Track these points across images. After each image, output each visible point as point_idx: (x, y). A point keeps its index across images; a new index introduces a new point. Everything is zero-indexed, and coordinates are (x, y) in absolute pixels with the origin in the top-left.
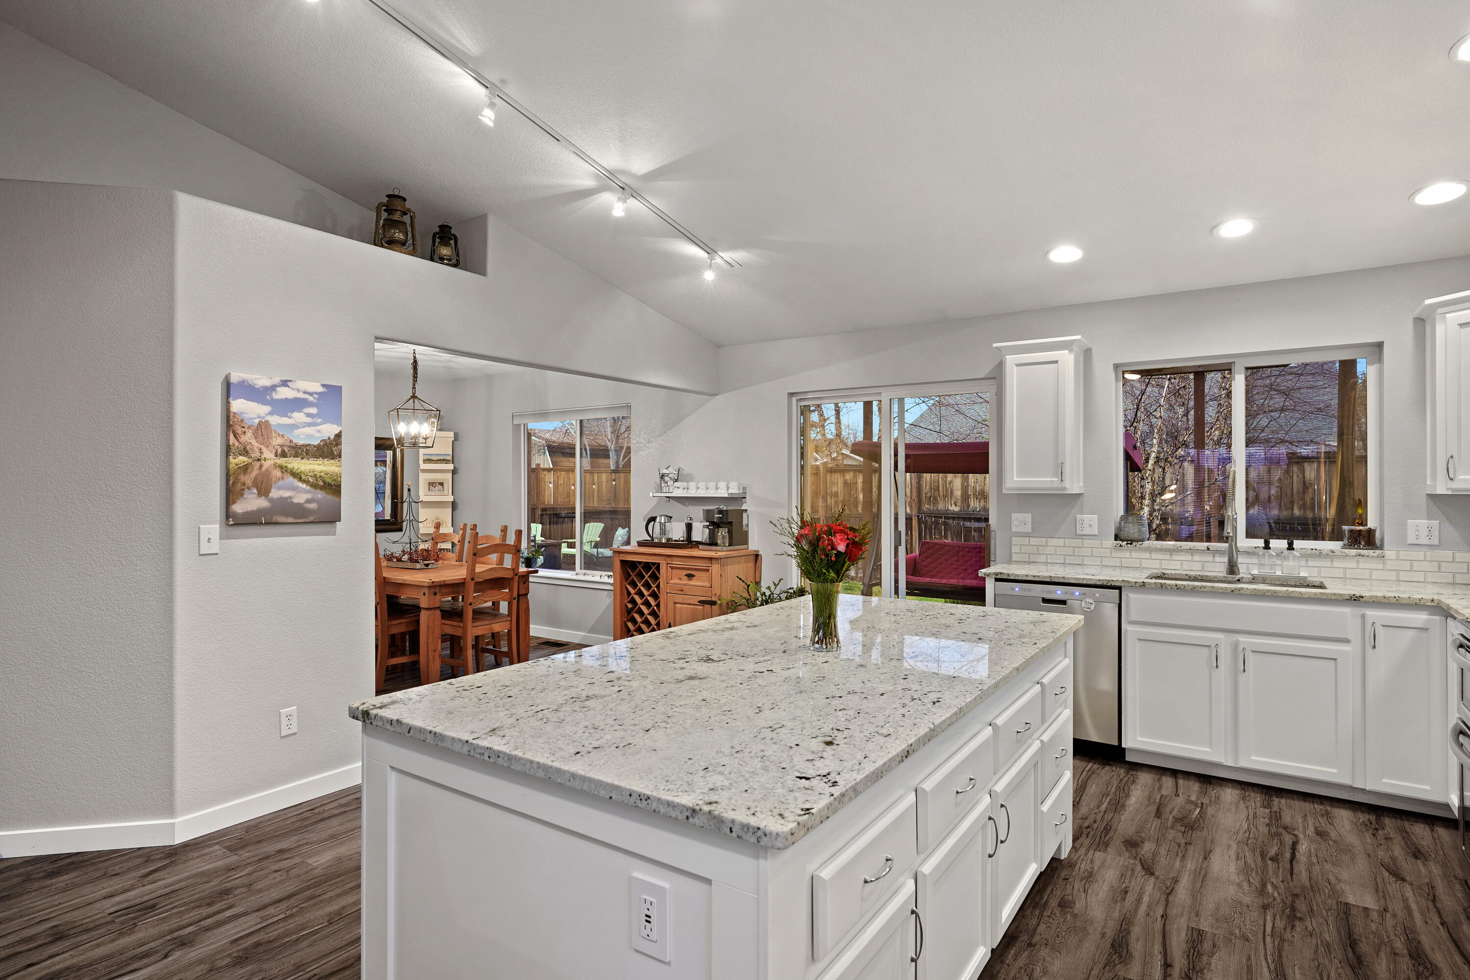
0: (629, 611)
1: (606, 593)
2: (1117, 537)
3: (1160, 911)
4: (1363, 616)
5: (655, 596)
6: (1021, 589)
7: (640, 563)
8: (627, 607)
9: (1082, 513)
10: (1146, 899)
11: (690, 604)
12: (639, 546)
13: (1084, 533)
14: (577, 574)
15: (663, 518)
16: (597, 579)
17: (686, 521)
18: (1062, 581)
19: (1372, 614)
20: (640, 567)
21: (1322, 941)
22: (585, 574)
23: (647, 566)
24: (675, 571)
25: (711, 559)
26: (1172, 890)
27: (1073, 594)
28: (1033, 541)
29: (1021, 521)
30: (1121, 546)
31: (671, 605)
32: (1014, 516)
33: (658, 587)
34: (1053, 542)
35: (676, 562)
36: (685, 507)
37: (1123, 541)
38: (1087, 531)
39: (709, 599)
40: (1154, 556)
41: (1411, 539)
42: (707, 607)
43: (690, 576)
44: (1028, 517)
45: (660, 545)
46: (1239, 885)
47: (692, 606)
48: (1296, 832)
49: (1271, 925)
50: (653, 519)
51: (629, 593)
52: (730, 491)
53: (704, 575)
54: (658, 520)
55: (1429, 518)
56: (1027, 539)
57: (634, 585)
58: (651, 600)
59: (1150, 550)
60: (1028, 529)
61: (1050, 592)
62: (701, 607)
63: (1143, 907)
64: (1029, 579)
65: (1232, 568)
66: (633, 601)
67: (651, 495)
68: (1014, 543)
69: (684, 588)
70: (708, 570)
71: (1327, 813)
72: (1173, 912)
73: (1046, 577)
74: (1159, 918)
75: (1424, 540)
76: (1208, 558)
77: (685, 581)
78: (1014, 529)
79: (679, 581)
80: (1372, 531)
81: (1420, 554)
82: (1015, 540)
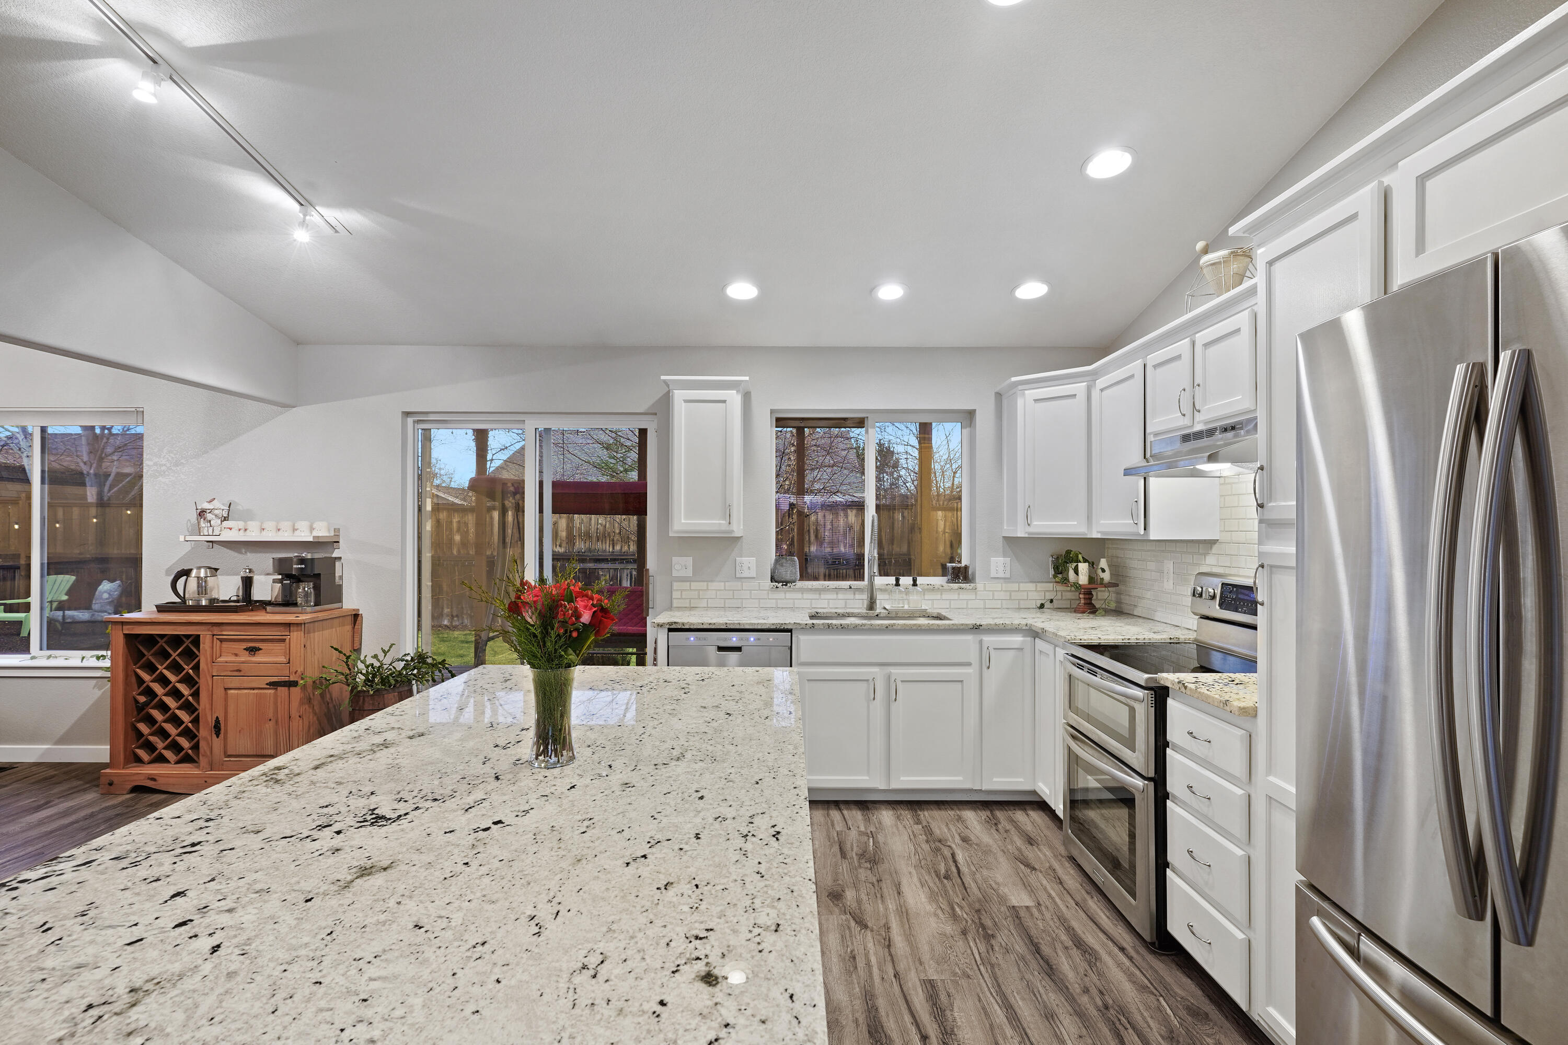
0: (140, 708)
1: (94, 682)
2: (773, 579)
3: (891, 972)
4: (981, 642)
5: (190, 681)
6: (697, 638)
7: (162, 636)
8: (136, 701)
9: (741, 557)
10: (873, 960)
11: (254, 689)
12: (159, 611)
13: (743, 576)
14: (33, 658)
15: (203, 571)
16: (76, 662)
17: (242, 574)
18: (738, 627)
19: (988, 639)
20: (162, 642)
21: (1018, 955)
22: (49, 657)
23: (176, 640)
24: (225, 645)
25: (288, 625)
26: (889, 940)
27: (748, 639)
28: (695, 585)
29: (683, 565)
30: (777, 587)
31: (219, 693)
32: (675, 559)
33: (196, 668)
34: (714, 585)
35: (228, 633)
36: (241, 556)
37: (779, 582)
38: (746, 574)
39: (287, 679)
40: (805, 596)
41: (993, 574)
42: (282, 690)
43: (253, 650)
44: (689, 561)
45: (198, 609)
46: (936, 915)
47: (256, 691)
48: (949, 844)
49: (977, 951)
50: (186, 573)
51: (140, 681)
52: (315, 533)
53: (278, 647)
54: (194, 573)
55: (1004, 556)
56: (688, 584)
57: (151, 668)
58: (184, 689)
59: (802, 590)
60: (689, 573)
61: (725, 639)
62: (272, 691)
63: (875, 970)
64: (705, 627)
65: (872, 606)
66: (150, 692)
67: (182, 538)
68: (675, 588)
69: (243, 666)
70: (284, 640)
71: (960, 819)
72: (901, 966)
73: (722, 624)
74: (894, 980)
75: (1001, 575)
76: (850, 595)
77: (245, 657)
78: (675, 574)
79: (233, 658)
80: (966, 568)
81: (998, 586)
82: (676, 585)
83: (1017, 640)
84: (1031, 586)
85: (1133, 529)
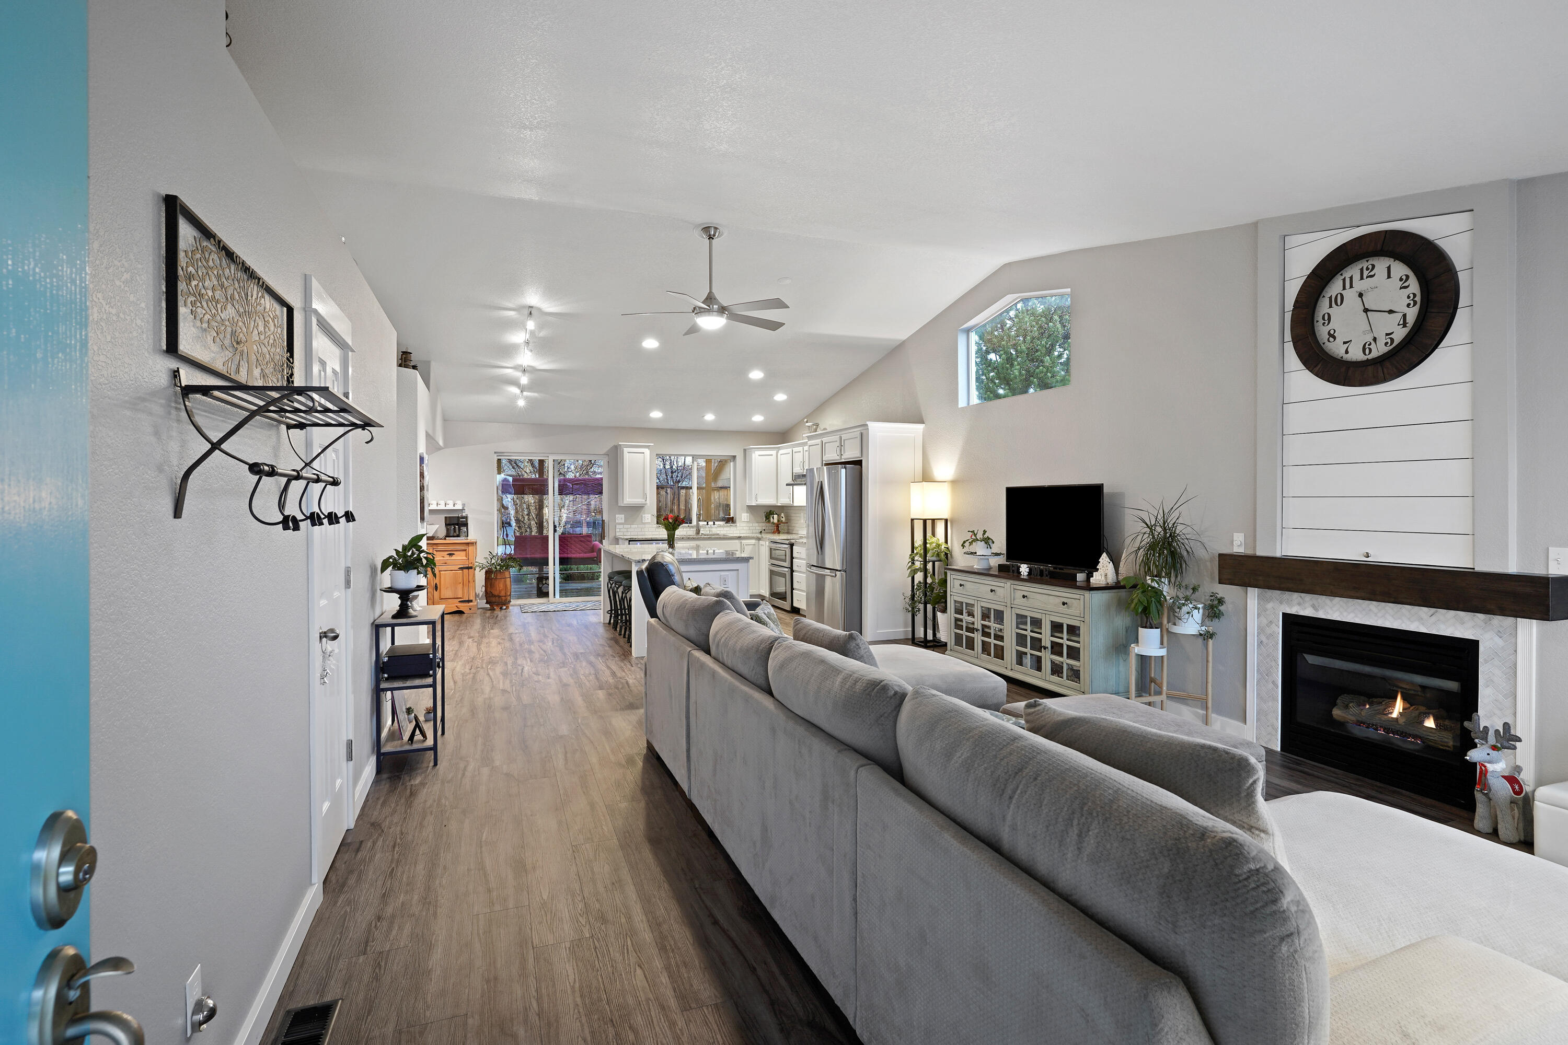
2: (657, 523)
4: (741, 543)
9: (645, 514)
11: (452, 571)
13: (645, 522)
19: (744, 542)
24: (439, 553)
25: (467, 544)
28: (626, 526)
29: (620, 518)
30: (659, 527)
32: (617, 516)
34: (633, 526)
37: (660, 524)
39: (467, 566)
41: (742, 520)
42: (465, 571)
43: (450, 555)
44: (623, 516)
52: (457, 506)
53: (464, 553)
55: (746, 513)
56: (622, 526)
60: (623, 521)
62: (461, 571)
65: (698, 532)
69: (446, 561)
70: (465, 550)
75: (745, 520)
77: (447, 557)
78: (617, 521)
79: (442, 558)
80: (733, 518)
81: (745, 524)
82: (617, 526)
83: (753, 541)
84: (757, 524)
85: (789, 502)
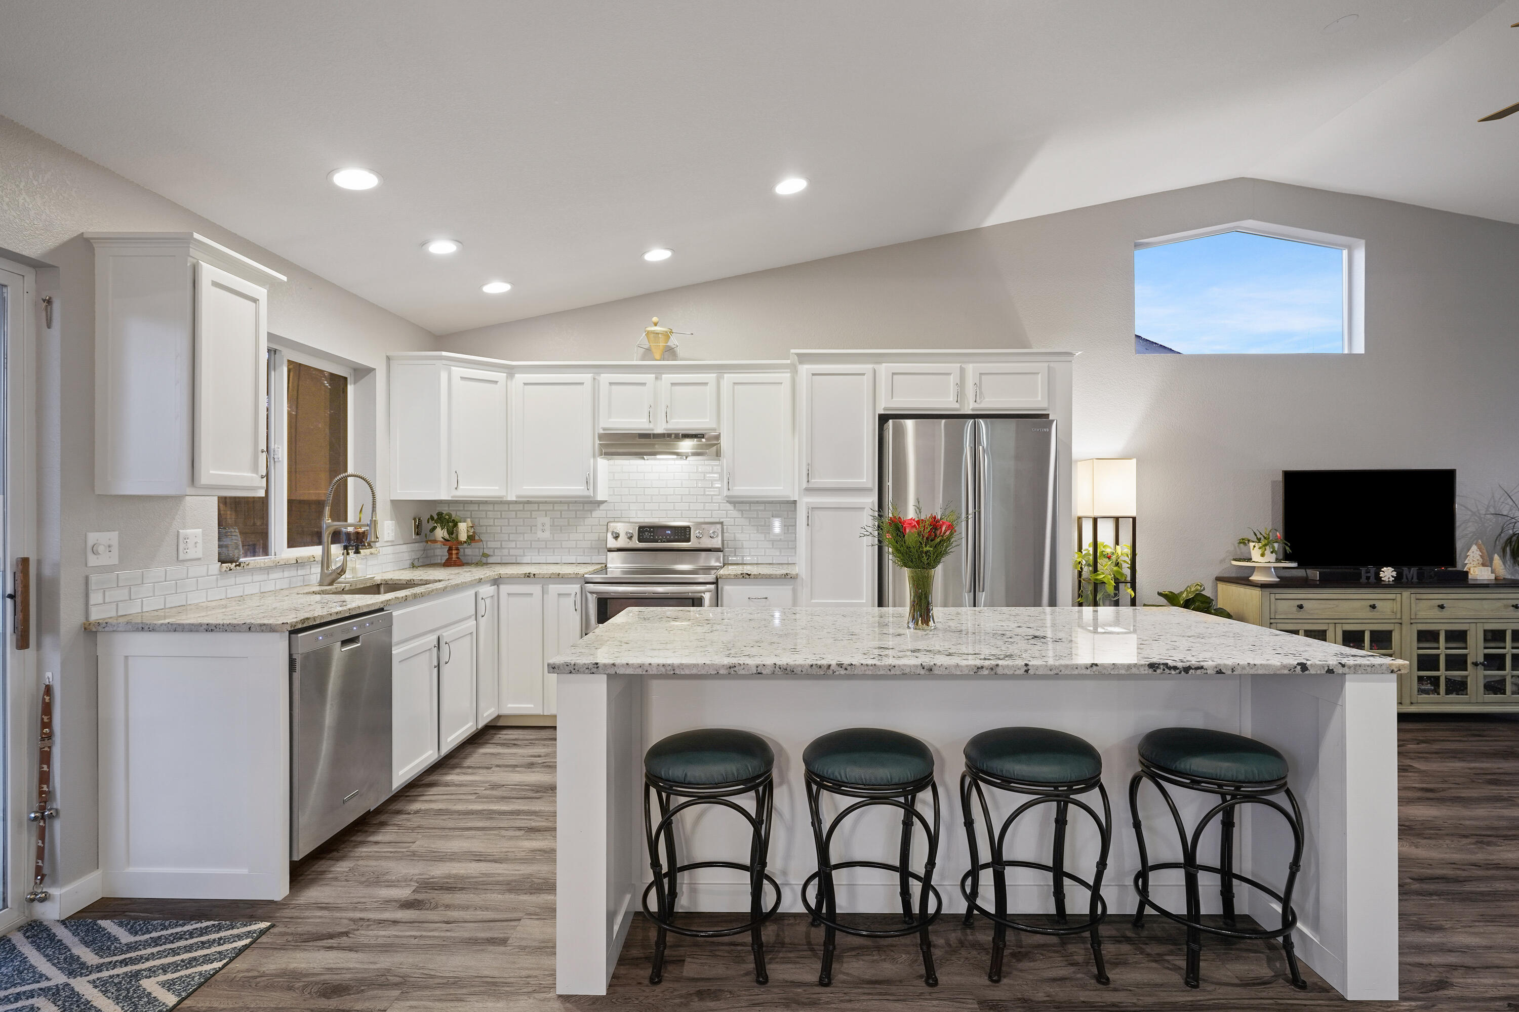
2: (222, 561)
6: (324, 636)
9: (184, 528)
27: (365, 626)
28: (124, 579)
29: (104, 544)
30: (230, 570)
32: (93, 537)
37: (231, 562)
38: (191, 554)
40: (255, 577)
56: (115, 576)
59: (253, 571)
60: (114, 558)
61: (348, 630)
64: (333, 618)
78: (92, 561)
81: (391, 550)
85: (586, 493)
